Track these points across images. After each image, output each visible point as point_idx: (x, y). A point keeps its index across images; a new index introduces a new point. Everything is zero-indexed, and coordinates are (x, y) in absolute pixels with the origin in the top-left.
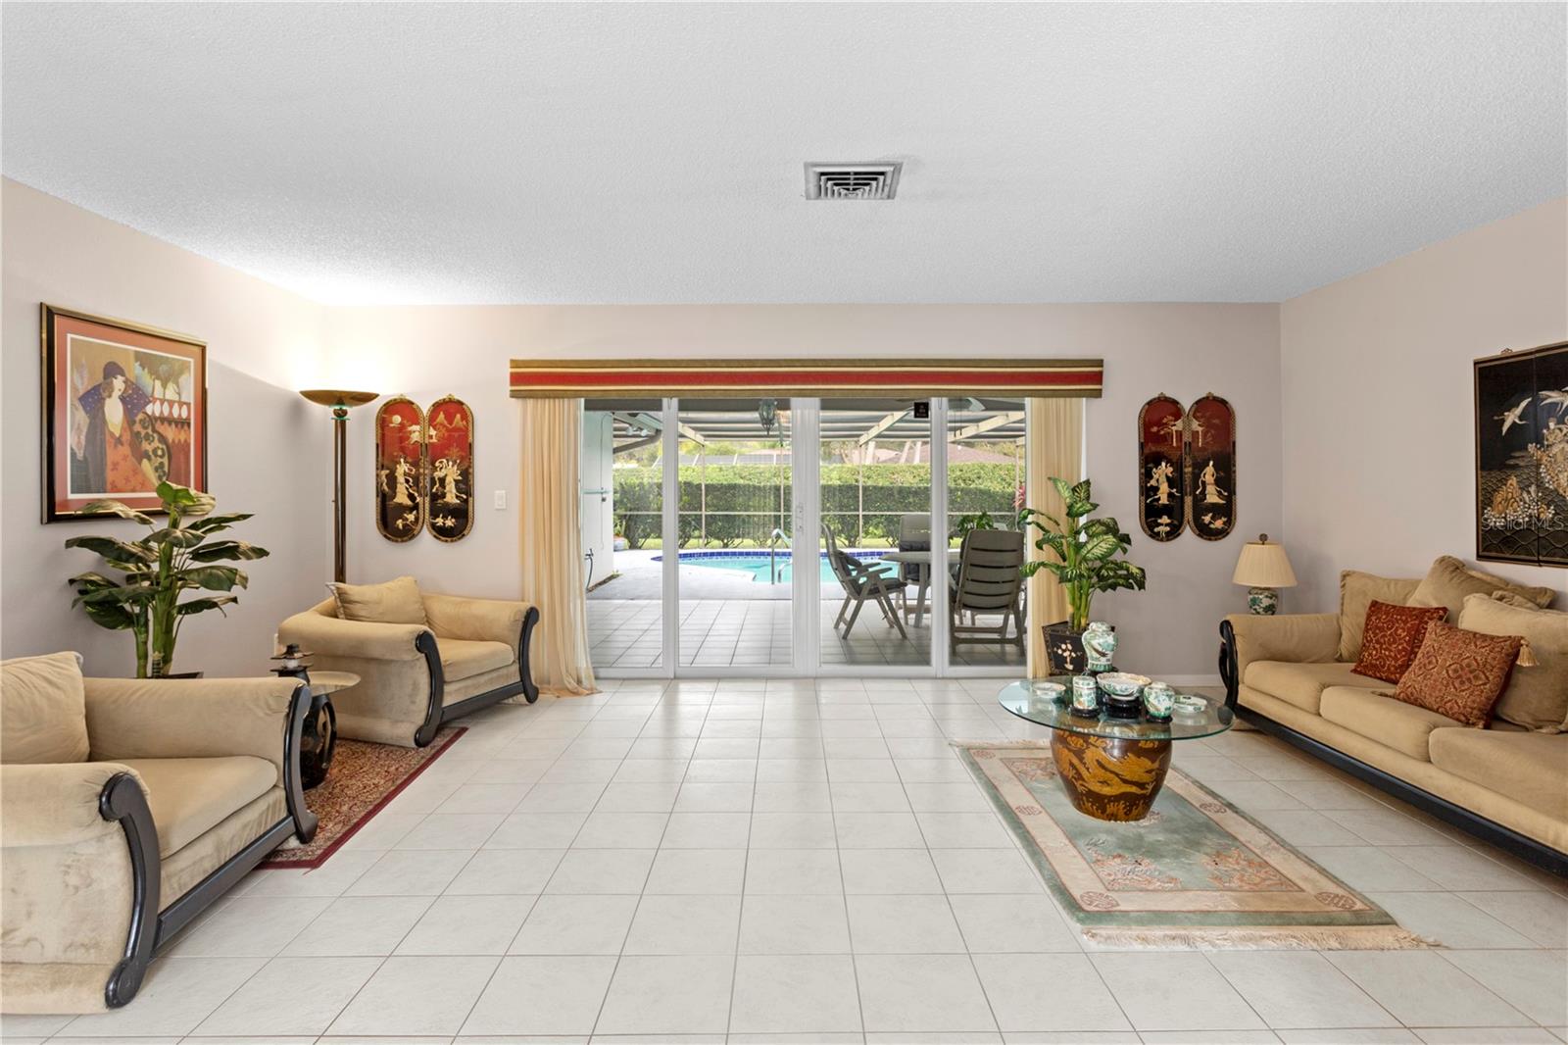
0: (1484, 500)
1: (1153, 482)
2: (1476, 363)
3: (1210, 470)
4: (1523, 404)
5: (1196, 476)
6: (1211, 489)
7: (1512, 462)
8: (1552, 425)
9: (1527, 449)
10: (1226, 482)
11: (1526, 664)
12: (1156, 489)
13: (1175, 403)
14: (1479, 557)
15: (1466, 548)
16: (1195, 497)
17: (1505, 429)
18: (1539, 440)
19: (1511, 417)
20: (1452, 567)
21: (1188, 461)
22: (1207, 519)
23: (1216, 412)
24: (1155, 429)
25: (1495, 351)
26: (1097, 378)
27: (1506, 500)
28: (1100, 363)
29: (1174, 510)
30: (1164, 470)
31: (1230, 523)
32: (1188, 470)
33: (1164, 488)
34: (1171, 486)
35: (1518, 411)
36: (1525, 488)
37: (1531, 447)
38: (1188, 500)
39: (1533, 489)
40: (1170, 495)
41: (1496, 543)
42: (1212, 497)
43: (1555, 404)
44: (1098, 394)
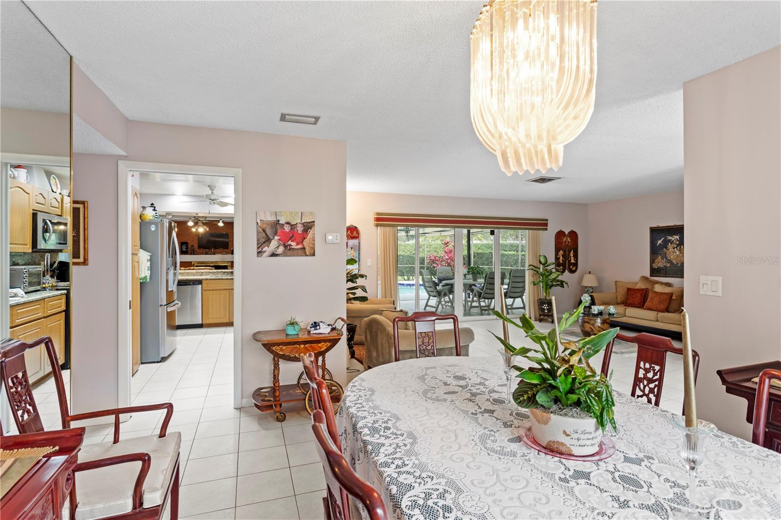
0: (652, 261)
1: (559, 256)
2: (650, 228)
3: (572, 252)
4: (663, 239)
5: (569, 255)
6: (572, 258)
7: (660, 253)
8: (669, 244)
9: (663, 250)
10: (576, 256)
11: (674, 298)
12: (559, 258)
13: (564, 232)
14: (651, 276)
15: (647, 273)
16: (569, 261)
17: (658, 244)
18: (666, 248)
19: (660, 242)
20: (644, 278)
21: (567, 250)
22: (571, 267)
23: (573, 235)
24: (559, 240)
25: (655, 226)
26: (546, 225)
27: (658, 262)
28: (547, 220)
29: (564, 265)
30: (561, 252)
31: (577, 268)
32: (567, 253)
33: (561, 258)
34: (563, 257)
35: (661, 240)
36: (663, 259)
37: (664, 249)
38: (567, 261)
39: (665, 259)
40: (563, 260)
41: (654, 272)
42: (573, 261)
43: (670, 240)
44: (546, 229)
